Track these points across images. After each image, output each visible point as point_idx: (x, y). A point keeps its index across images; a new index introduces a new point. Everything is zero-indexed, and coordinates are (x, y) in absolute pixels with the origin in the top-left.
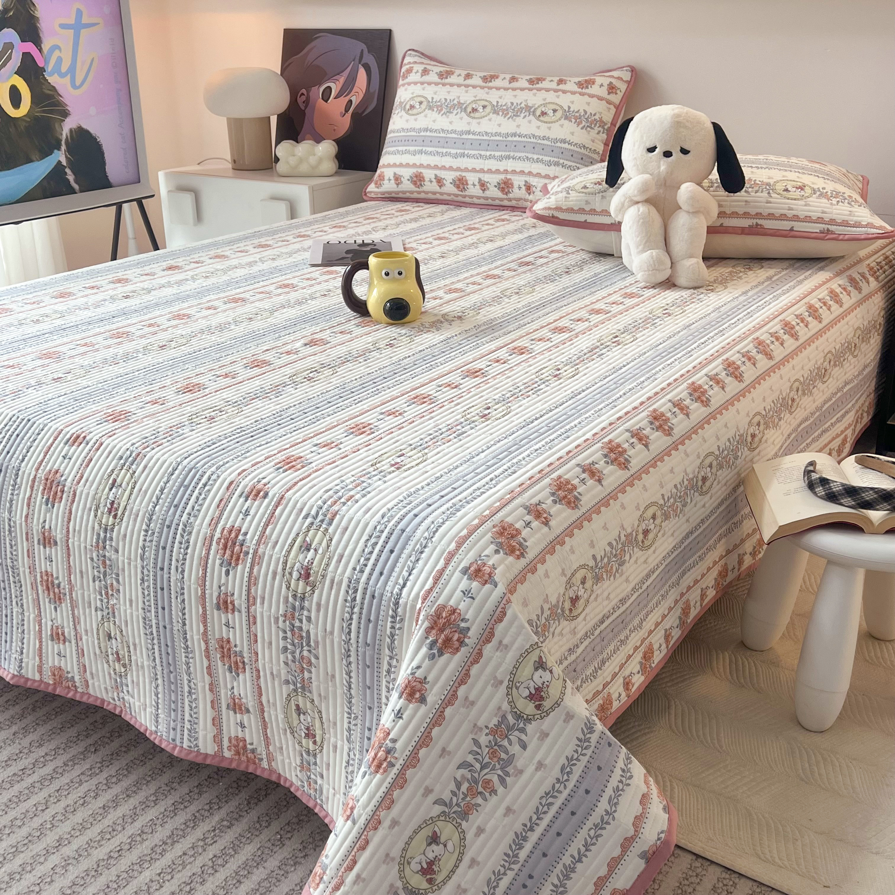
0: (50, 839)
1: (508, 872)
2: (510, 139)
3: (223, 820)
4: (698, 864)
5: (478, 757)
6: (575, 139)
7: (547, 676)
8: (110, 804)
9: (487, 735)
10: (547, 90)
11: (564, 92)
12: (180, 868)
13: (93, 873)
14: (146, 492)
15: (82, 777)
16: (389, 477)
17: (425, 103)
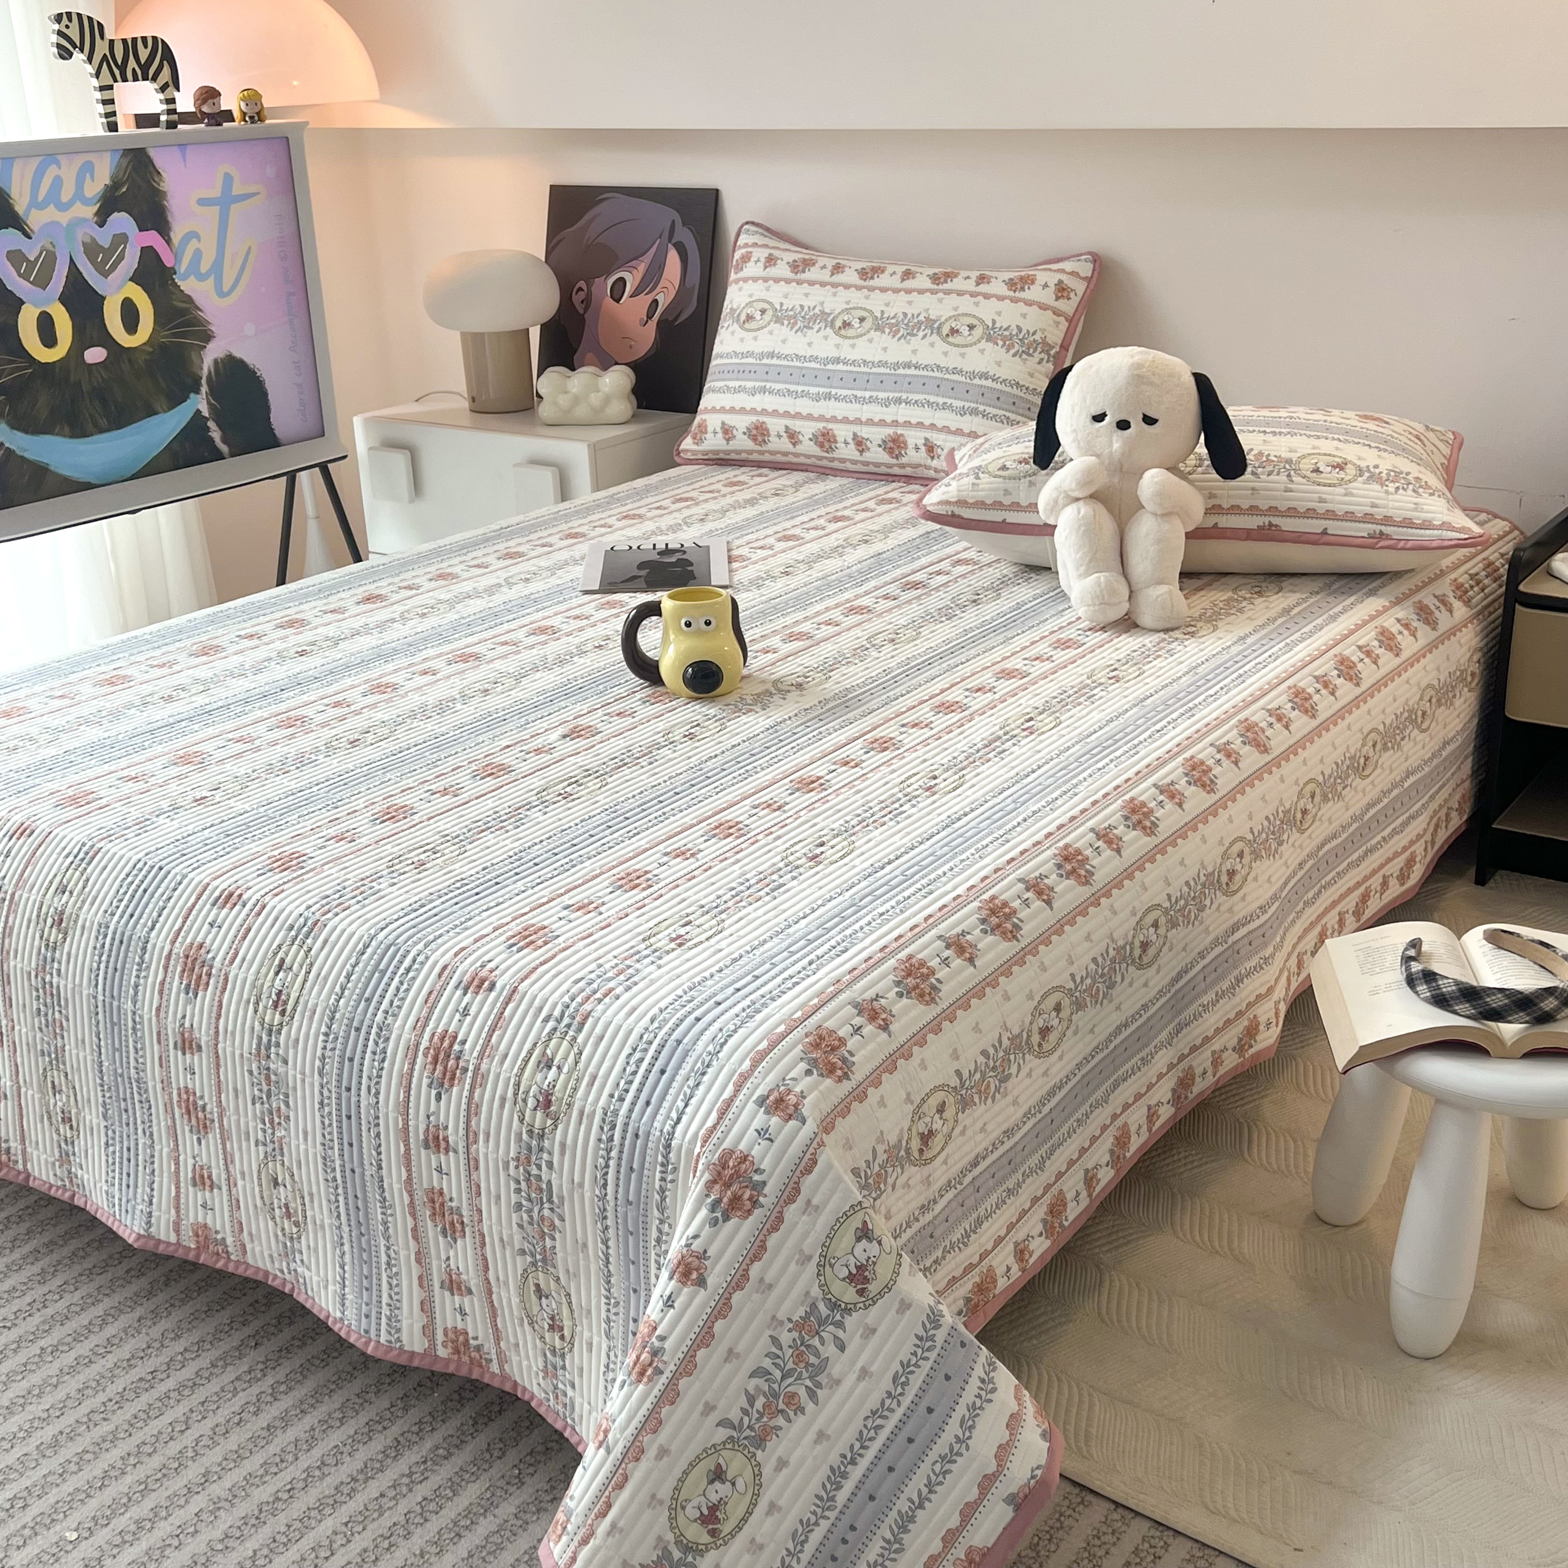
0: (192, 1472)
1: (822, 1522)
2: (901, 371)
3: (437, 1448)
4: (1116, 1516)
5: (778, 1361)
6: (1003, 373)
7: (874, 1249)
8: (277, 1423)
9: (790, 1331)
10: (960, 293)
11: (987, 296)
12: (376, 1515)
13: (253, 1521)
14: (326, 979)
15: (237, 1384)
16: (666, 958)
17: (770, 313)
